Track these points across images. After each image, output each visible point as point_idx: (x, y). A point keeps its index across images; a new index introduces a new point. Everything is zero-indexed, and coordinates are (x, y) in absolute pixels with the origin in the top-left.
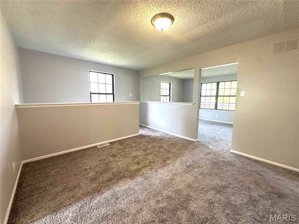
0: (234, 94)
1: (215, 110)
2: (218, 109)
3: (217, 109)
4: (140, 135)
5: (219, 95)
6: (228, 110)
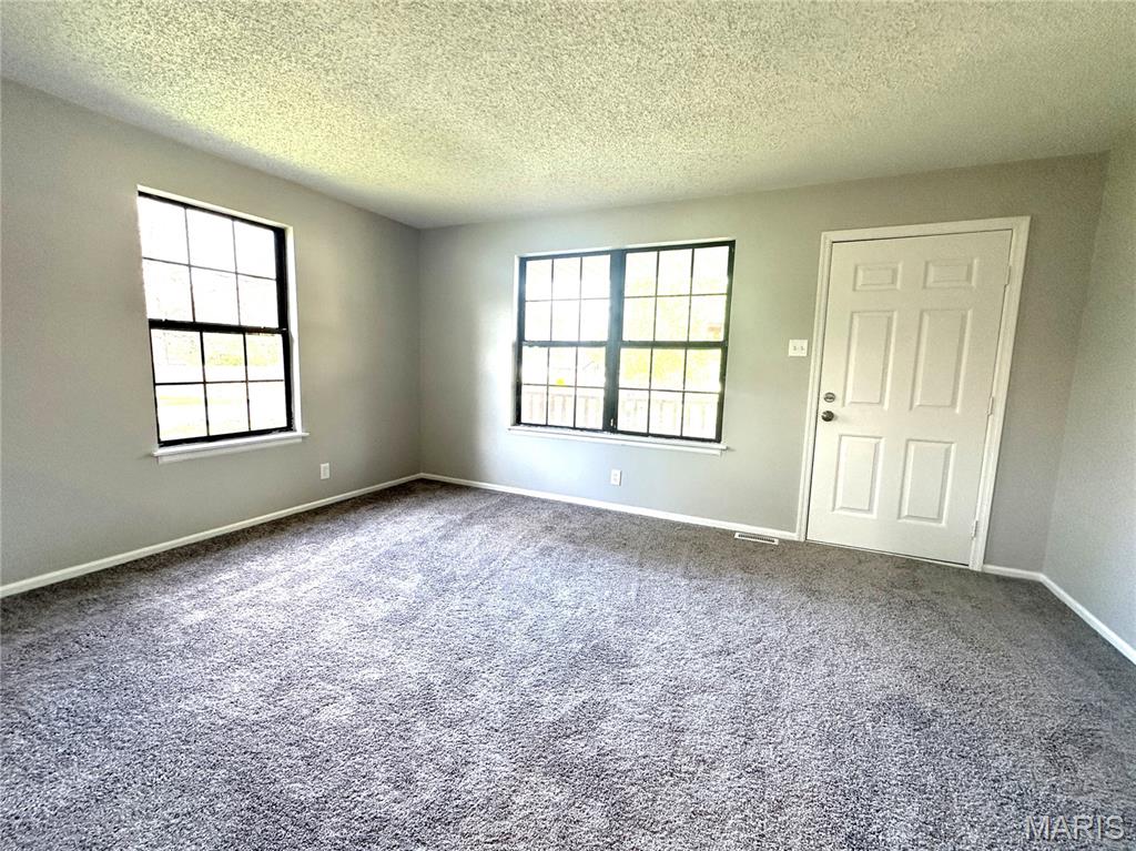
0: (712, 329)
1: (607, 434)
2: (619, 428)
3: (614, 430)
5: (626, 337)
6: (681, 438)
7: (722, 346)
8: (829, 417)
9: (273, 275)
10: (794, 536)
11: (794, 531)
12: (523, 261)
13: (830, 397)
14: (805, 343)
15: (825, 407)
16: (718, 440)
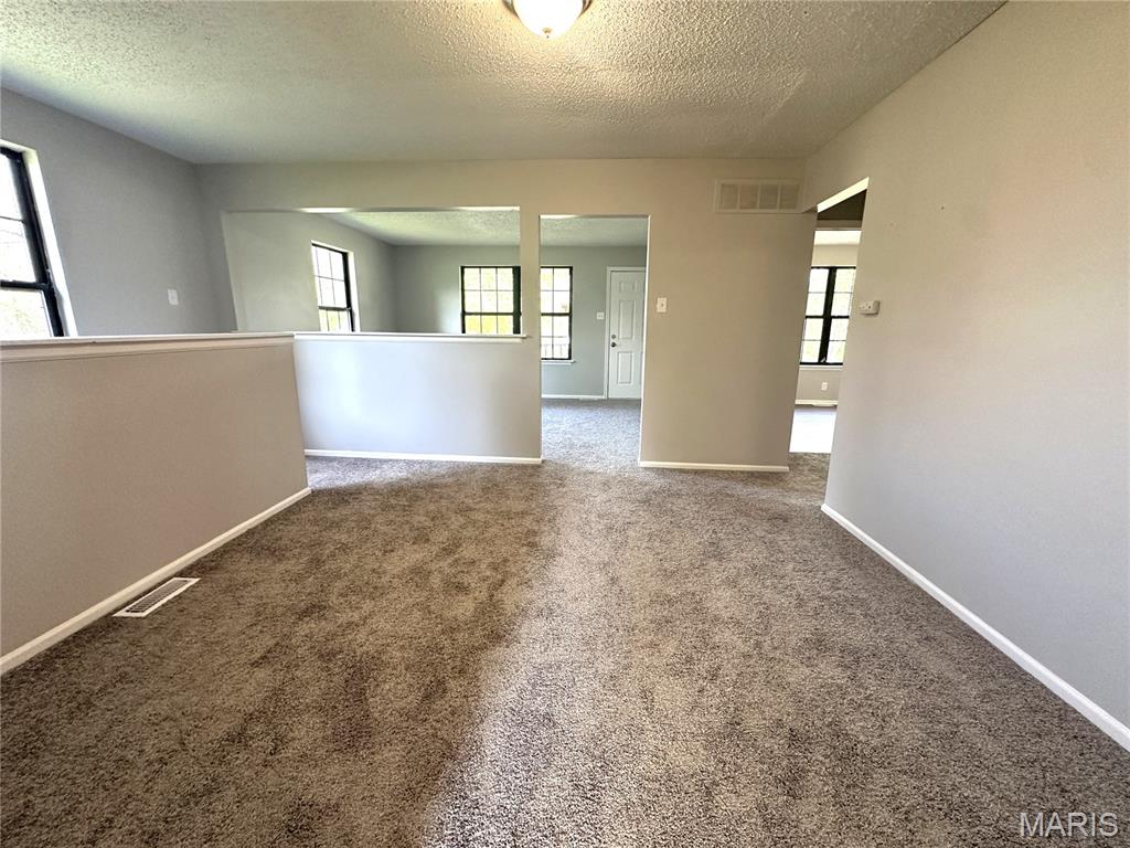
0: (564, 307)
4: (315, 494)
6: (554, 359)
7: (570, 315)
8: (614, 345)
9: (343, 278)
10: (603, 397)
11: (602, 394)
12: (463, 268)
13: (614, 337)
14: (603, 314)
15: (612, 341)
16: (570, 358)
